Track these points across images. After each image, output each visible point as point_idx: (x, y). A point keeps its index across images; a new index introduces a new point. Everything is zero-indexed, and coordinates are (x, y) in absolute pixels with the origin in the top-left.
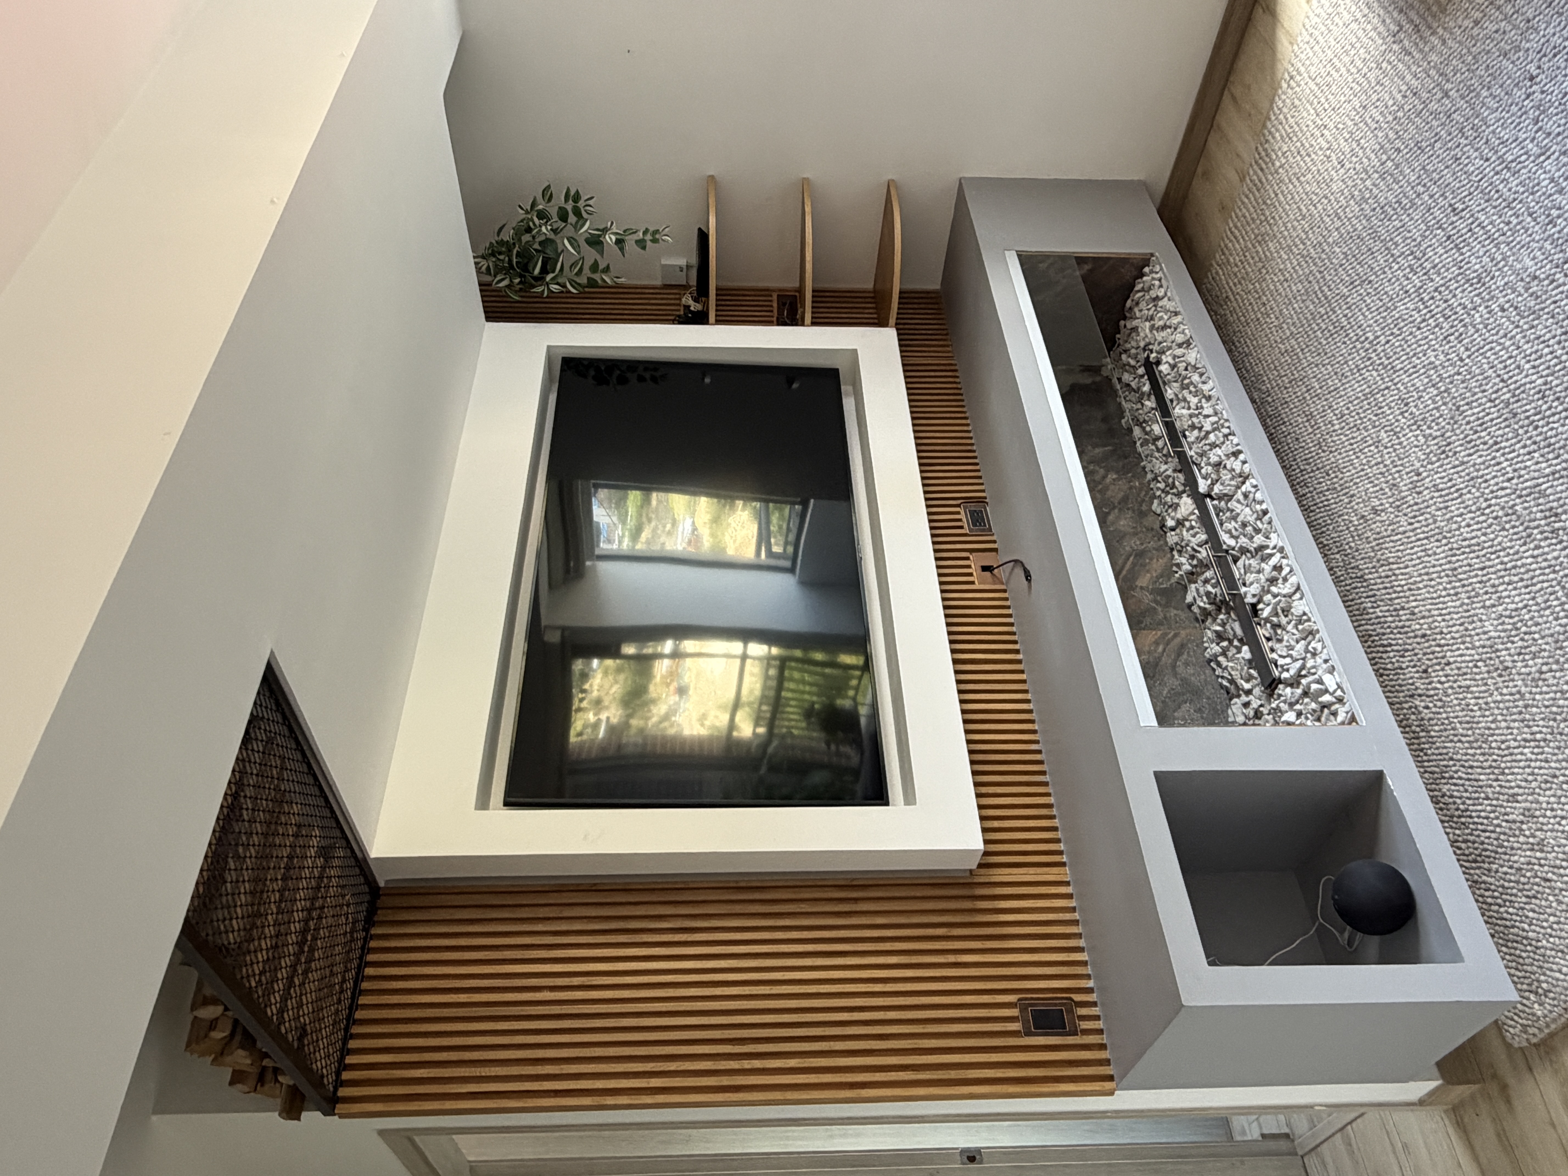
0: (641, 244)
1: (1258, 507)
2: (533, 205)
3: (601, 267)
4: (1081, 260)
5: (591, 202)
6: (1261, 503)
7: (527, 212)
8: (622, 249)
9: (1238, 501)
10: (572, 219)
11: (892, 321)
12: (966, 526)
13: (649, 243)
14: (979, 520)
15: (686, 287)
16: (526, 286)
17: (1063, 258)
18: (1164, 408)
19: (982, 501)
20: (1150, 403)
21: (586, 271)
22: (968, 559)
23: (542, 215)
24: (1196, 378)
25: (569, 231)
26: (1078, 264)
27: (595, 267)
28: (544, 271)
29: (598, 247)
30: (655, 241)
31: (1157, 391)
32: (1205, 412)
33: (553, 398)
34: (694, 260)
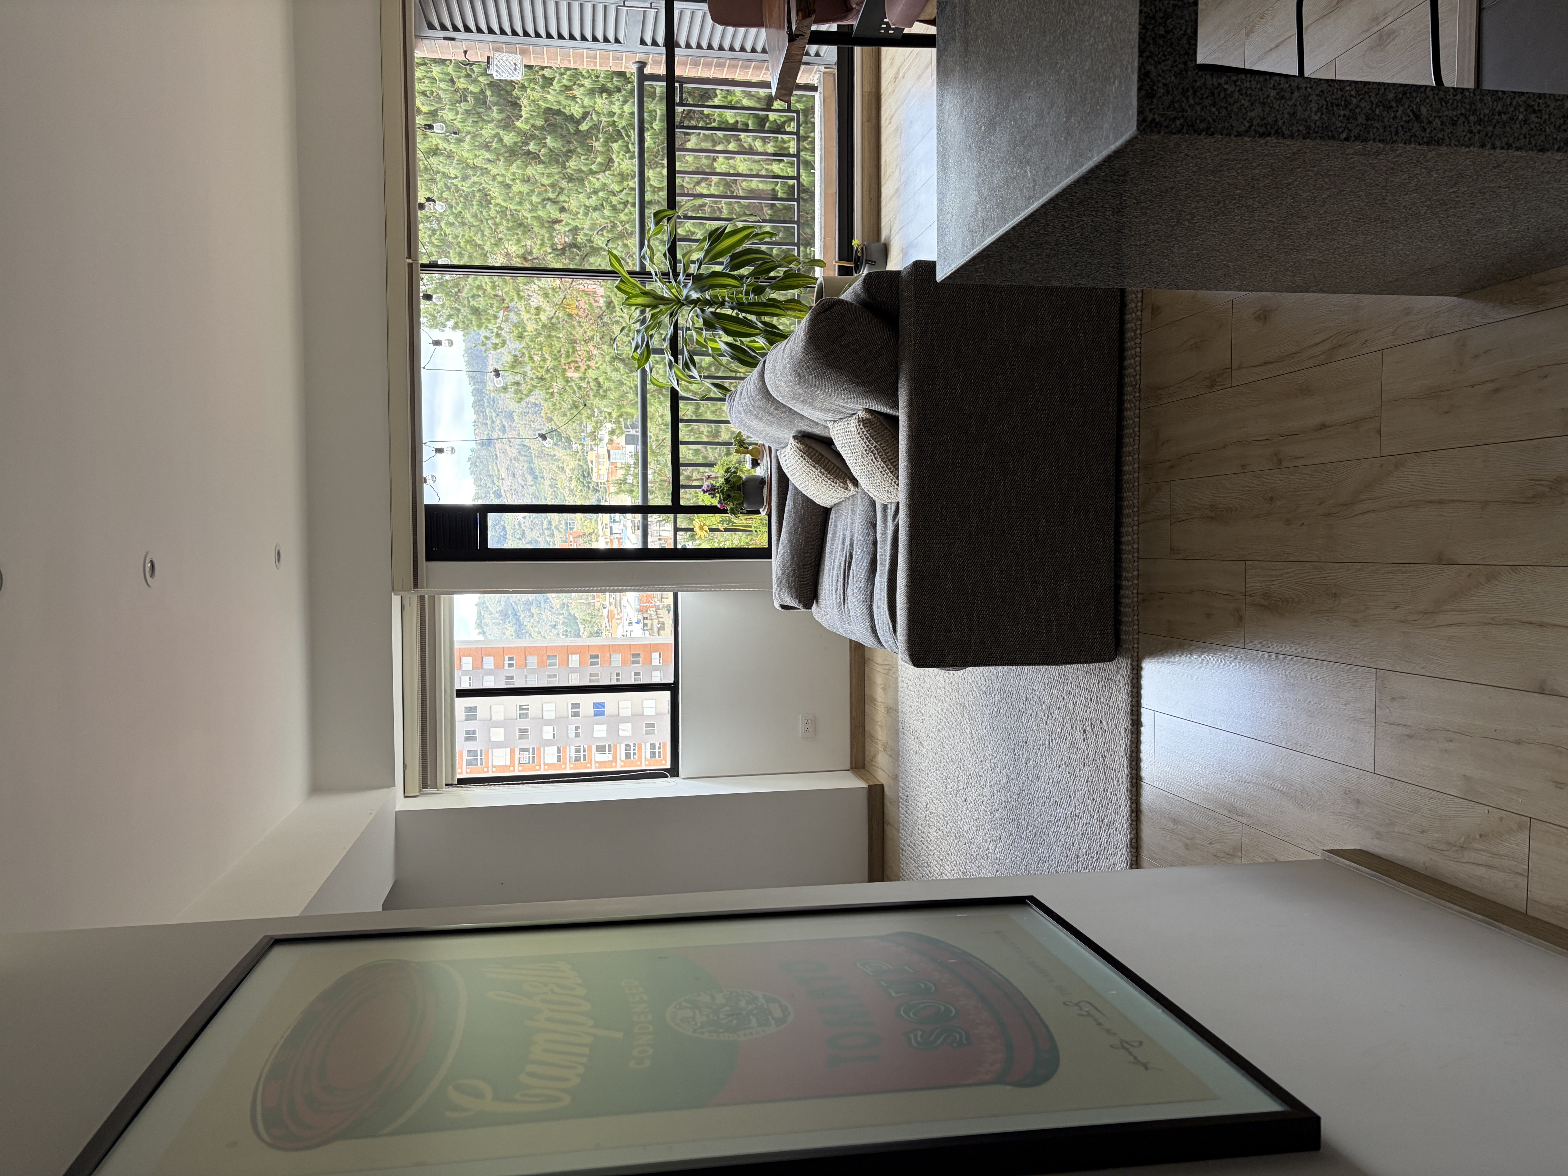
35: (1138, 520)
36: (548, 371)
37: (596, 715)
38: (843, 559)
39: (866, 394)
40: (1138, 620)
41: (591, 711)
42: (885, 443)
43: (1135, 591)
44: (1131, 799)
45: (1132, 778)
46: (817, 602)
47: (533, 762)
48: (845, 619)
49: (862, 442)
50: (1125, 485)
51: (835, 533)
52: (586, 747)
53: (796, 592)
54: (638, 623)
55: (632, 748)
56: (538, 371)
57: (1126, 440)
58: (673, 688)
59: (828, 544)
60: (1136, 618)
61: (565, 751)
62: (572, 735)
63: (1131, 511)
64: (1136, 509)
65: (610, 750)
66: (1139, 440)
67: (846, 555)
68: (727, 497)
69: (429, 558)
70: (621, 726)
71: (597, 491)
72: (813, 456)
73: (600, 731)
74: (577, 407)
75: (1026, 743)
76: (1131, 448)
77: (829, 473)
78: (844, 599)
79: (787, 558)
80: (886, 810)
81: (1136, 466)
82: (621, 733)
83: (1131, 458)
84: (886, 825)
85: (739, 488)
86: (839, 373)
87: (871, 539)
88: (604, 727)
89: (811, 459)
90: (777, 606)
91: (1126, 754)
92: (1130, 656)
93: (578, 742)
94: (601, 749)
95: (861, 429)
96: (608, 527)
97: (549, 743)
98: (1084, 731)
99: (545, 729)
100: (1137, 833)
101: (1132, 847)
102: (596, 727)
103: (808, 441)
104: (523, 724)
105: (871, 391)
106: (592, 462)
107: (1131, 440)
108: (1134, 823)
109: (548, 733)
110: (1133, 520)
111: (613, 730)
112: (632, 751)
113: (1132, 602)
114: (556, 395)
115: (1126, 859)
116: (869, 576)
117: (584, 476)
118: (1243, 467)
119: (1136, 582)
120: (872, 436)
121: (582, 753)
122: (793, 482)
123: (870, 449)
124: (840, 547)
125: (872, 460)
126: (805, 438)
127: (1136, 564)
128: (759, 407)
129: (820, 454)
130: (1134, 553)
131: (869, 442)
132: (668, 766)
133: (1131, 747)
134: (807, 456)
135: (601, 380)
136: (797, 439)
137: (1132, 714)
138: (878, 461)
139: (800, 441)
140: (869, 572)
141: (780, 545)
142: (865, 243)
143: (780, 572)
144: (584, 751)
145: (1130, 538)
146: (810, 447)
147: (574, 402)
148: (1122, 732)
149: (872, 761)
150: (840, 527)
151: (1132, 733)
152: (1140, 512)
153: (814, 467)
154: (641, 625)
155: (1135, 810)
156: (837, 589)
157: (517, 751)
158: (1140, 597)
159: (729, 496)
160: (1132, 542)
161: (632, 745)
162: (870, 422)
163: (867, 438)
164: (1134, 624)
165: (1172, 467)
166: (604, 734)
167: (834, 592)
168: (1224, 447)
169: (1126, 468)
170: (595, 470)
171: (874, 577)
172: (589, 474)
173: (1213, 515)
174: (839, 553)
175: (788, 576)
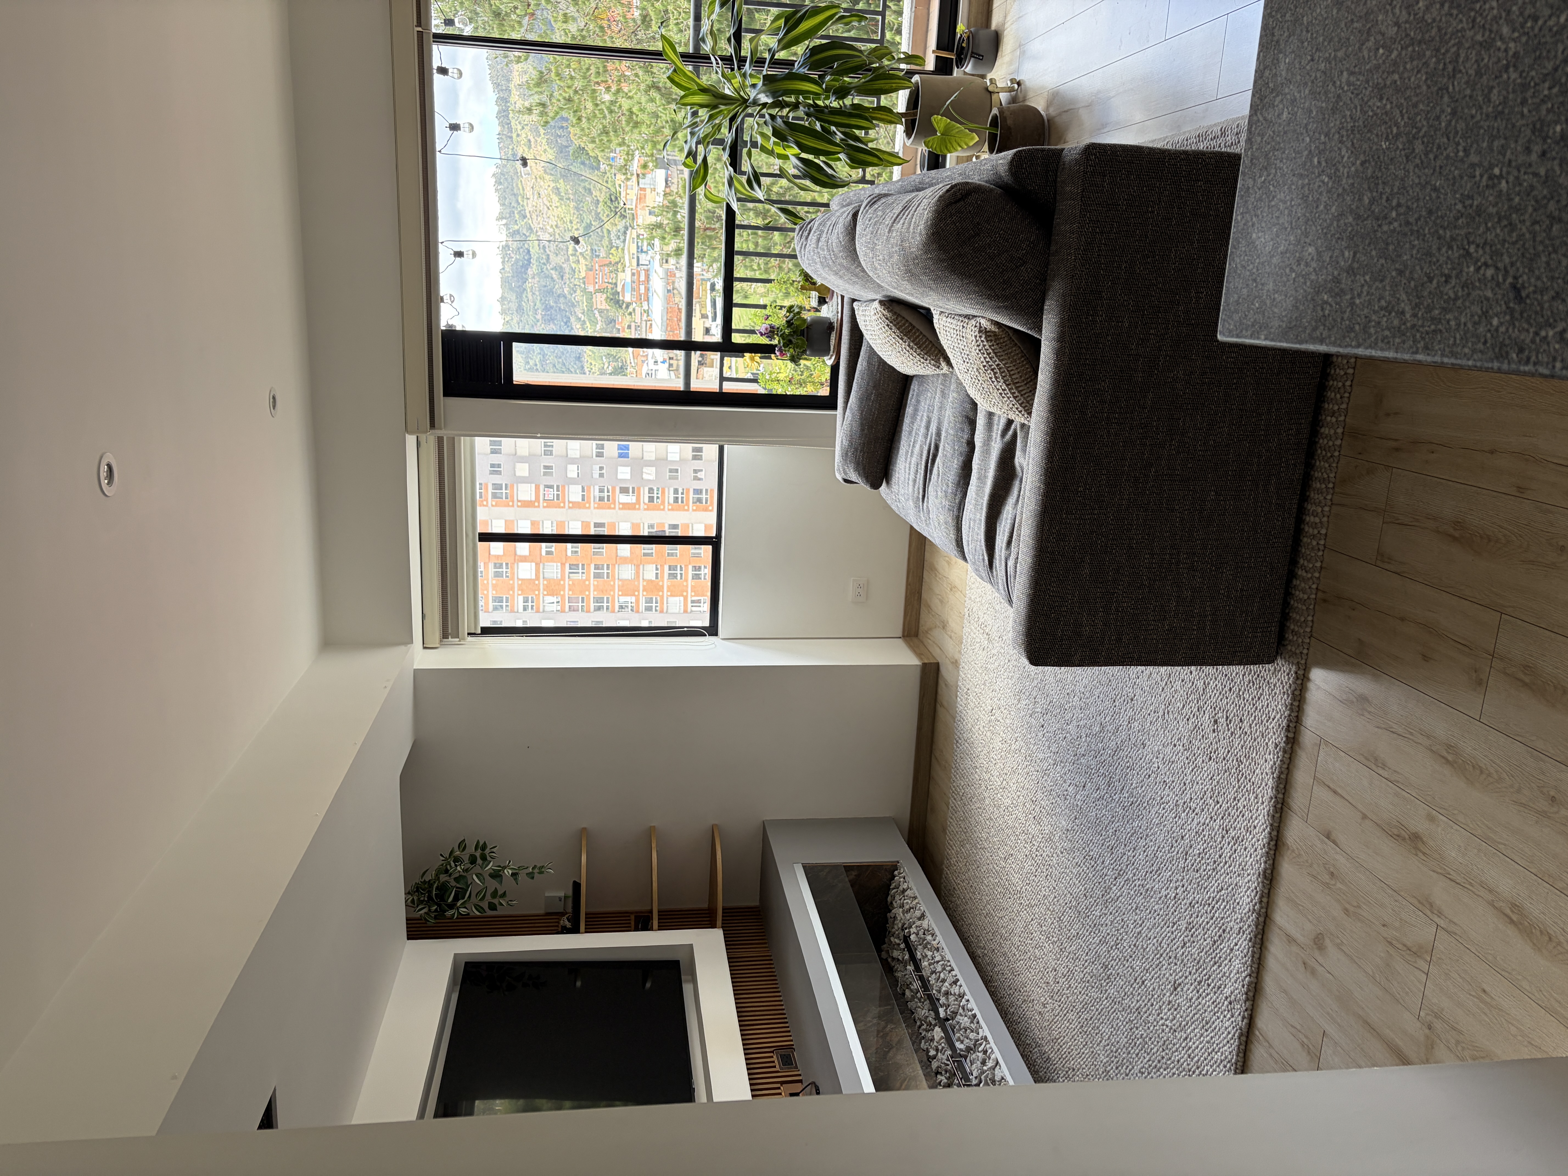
0: (531, 875)
1: (970, 1013)
2: (452, 852)
3: (500, 893)
4: (848, 868)
5: (494, 850)
6: (971, 1010)
7: (446, 859)
8: (516, 879)
9: (961, 1015)
10: (479, 861)
11: (719, 922)
12: (777, 1066)
13: (536, 875)
14: (787, 1060)
15: (562, 914)
16: (440, 913)
17: (834, 867)
18: (918, 968)
19: (791, 1047)
20: (910, 968)
21: (488, 897)
22: (779, 1088)
23: (457, 860)
24: (929, 938)
25: (477, 869)
26: (846, 871)
27: (495, 894)
28: (456, 899)
29: (498, 879)
30: (541, 873)
31: (913, 957)
32: (937, 959)
33: (455, 997)
34: (570, 893)
35: (1331, 500)
36: (576, 92)
37: (621, 456)
38: (926, 448)
39: (997, 309)
40: (1312, 621)
41: (616, 453)
42: (1012, 362)
43: (1314, 586)
44: (1271, 825)
45: (1277, 802)
46: (888, 483)
47: (558, 499)
48: (923, 519)
49: (980, 355)
50: (1319, 451)
51: (916, 410)
52: (610, 487)
53: (864, 469)
54: (664, 362)
55: (655, 492)
56: (565, 91)
57: (1331, 395)
58: (715, 542)
59: (907, 421)
60: (1310, 618)
61: (589, 491)
62: (596, 475)
63: (1323, 486)
64: (1331, 485)
65: (633, 492)
66: (1349, 398)
67: (930, 444)
68: (788, 343)
69: (447, 394)
70: (645, 470)
71: (625, 217)
72: (901, 326)
73: (624, 473)
74: (607, 133)
75: (1132, 700)
76: (1336, 408)
77: (919, 348)
78: (924, 496)
79: (856, 427)
80: (939, 690)
81: (1340, 431)
82: (645, 476)
83: (1334, 419)
84: (938, 706)
85: (802, 333)
86: (965, 281)
87: (966, 437)
88: (628, 469)
89: (898, 329)
90: (839, 477)
91: (1273, 773)
92: (1295, 662)
93: (602, 482)
94: (624, 490)
95: (982, 341)
96: (635, 256)
97: (573, 481)
98: (1216, 722)
99: (570, 467)
100: (1273, 864)
101: (1265, 877)
102: (620, 469)
103: (897, 309)
104: (548, 461)
105: (1006, 308)
106: (620, 186)
107: (1338, 396)
108: (1272, 852)
109: (572, 471)
110: (1325, 498)
111: (637, 473)
112: (655, 495)
113: (1309, 598)
114: (584, 120)
115: (1256, 888)
116: (959, 482)
117: (611, 200)
118: (1520, 489)
119: (1317, 575)
120: (995, 353)
121: (606, 494)
122: (871, 342)
123: (990, 366)
124: (922, 430)
125: (991, 378)
126: (894, 304)
127: (1320, 553)
128: (841, 265)
129: (911, 324)
130: (1320, 539)
131: (990, 358)
132: (707, 624)
133: (1281, 768)
134: (895, 325)
135: (634, 110)
136: (884, 305)
137: (1288, 730)
138: (998, 382)
139: (888, 308)
140: (960, 477)
141: (848, 410)
142: (972, 29)
143: (846, 443)
144: (608, 492)
145: (1317, 520)
146: (899, 315)
147: (605, 127)
148: (1271, 747)
149: (927, 632)
150: (924, 406)
151: (1285, 752)
152: (1337, 490)
153: (902, 339)
154: (667, 365)
155: (1275, 838)
156: (915, 481)
157: (542, 487)
158: (1320, 594)
159: (790, 342)
160: (1319, 525)
161: (655, 489)
162: (995, 335)
163: (989, 354)
164: (1306, 626)
165: (1397, 449)
166: (628, 477)
167: (911, 483)
168: (1492, 452)
169: (1325, 430)
170: (623, 194)
171: (967, 484)
172: (616, 198)
173: (1457, 534)
174: (920, 438)
175: (856, 449)
